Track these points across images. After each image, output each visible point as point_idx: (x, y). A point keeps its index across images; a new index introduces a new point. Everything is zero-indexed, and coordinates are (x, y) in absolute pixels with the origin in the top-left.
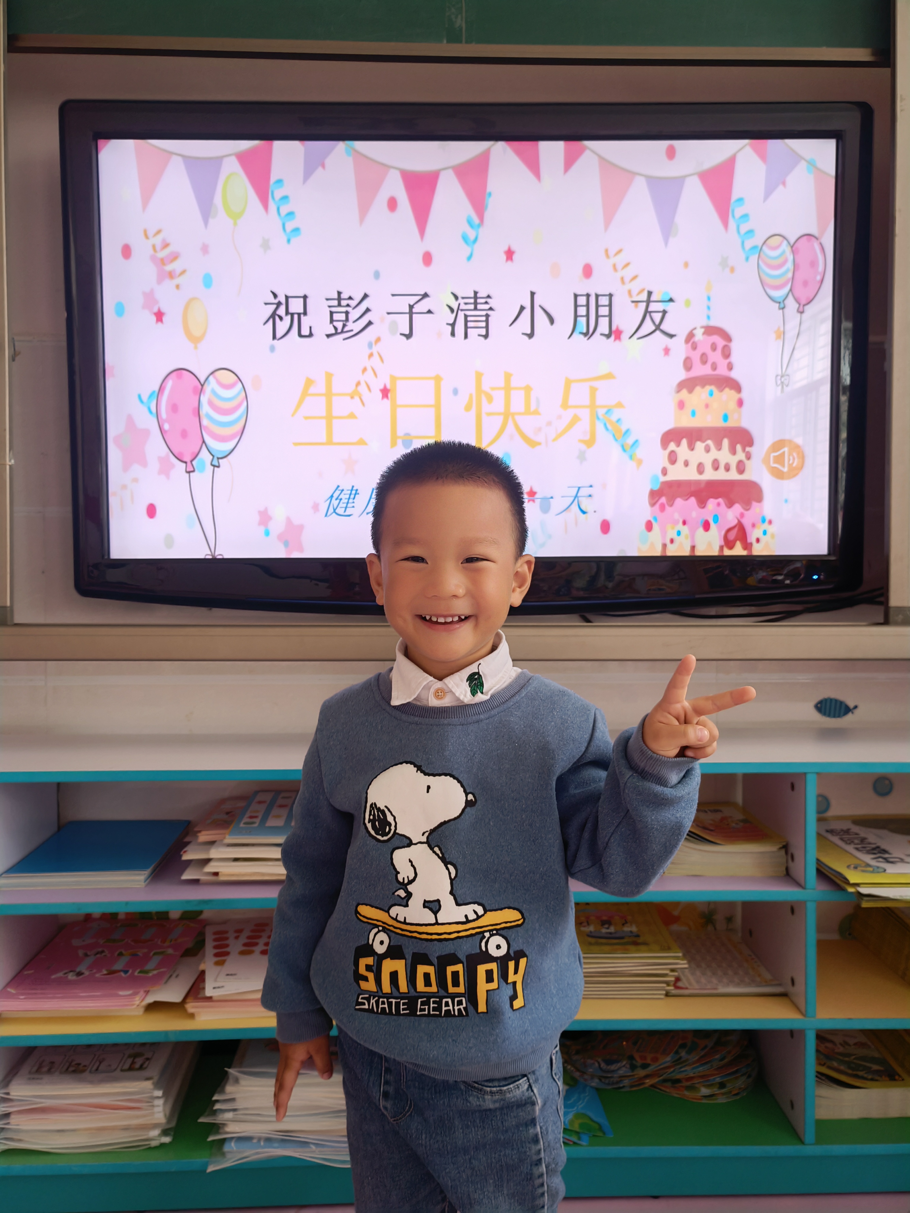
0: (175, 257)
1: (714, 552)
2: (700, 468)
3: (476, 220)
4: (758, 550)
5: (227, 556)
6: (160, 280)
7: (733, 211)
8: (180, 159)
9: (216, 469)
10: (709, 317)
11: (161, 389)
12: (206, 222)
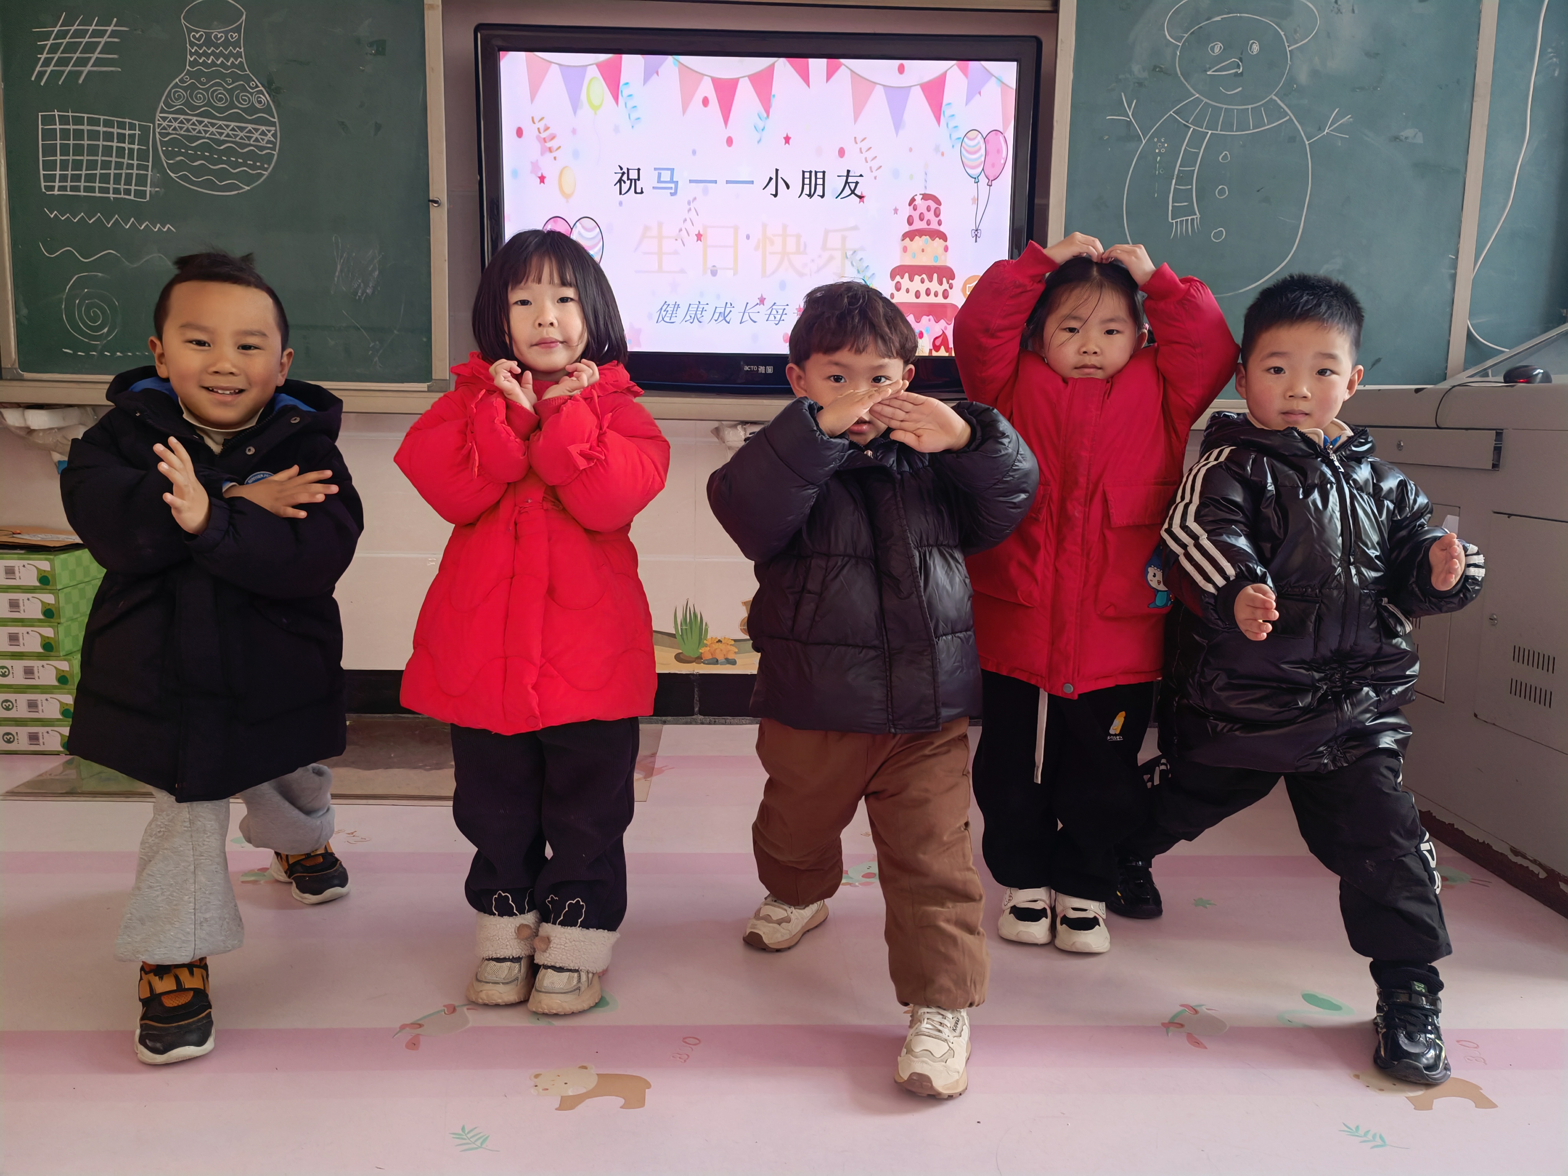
0: (553, 137)
1: (926, 354)
2: (917, 294)
3: (764, 115)
6: (542, 154)
7: (944, 112)
8: (557, 66)
10: (926, 187)
12: (575, 112)
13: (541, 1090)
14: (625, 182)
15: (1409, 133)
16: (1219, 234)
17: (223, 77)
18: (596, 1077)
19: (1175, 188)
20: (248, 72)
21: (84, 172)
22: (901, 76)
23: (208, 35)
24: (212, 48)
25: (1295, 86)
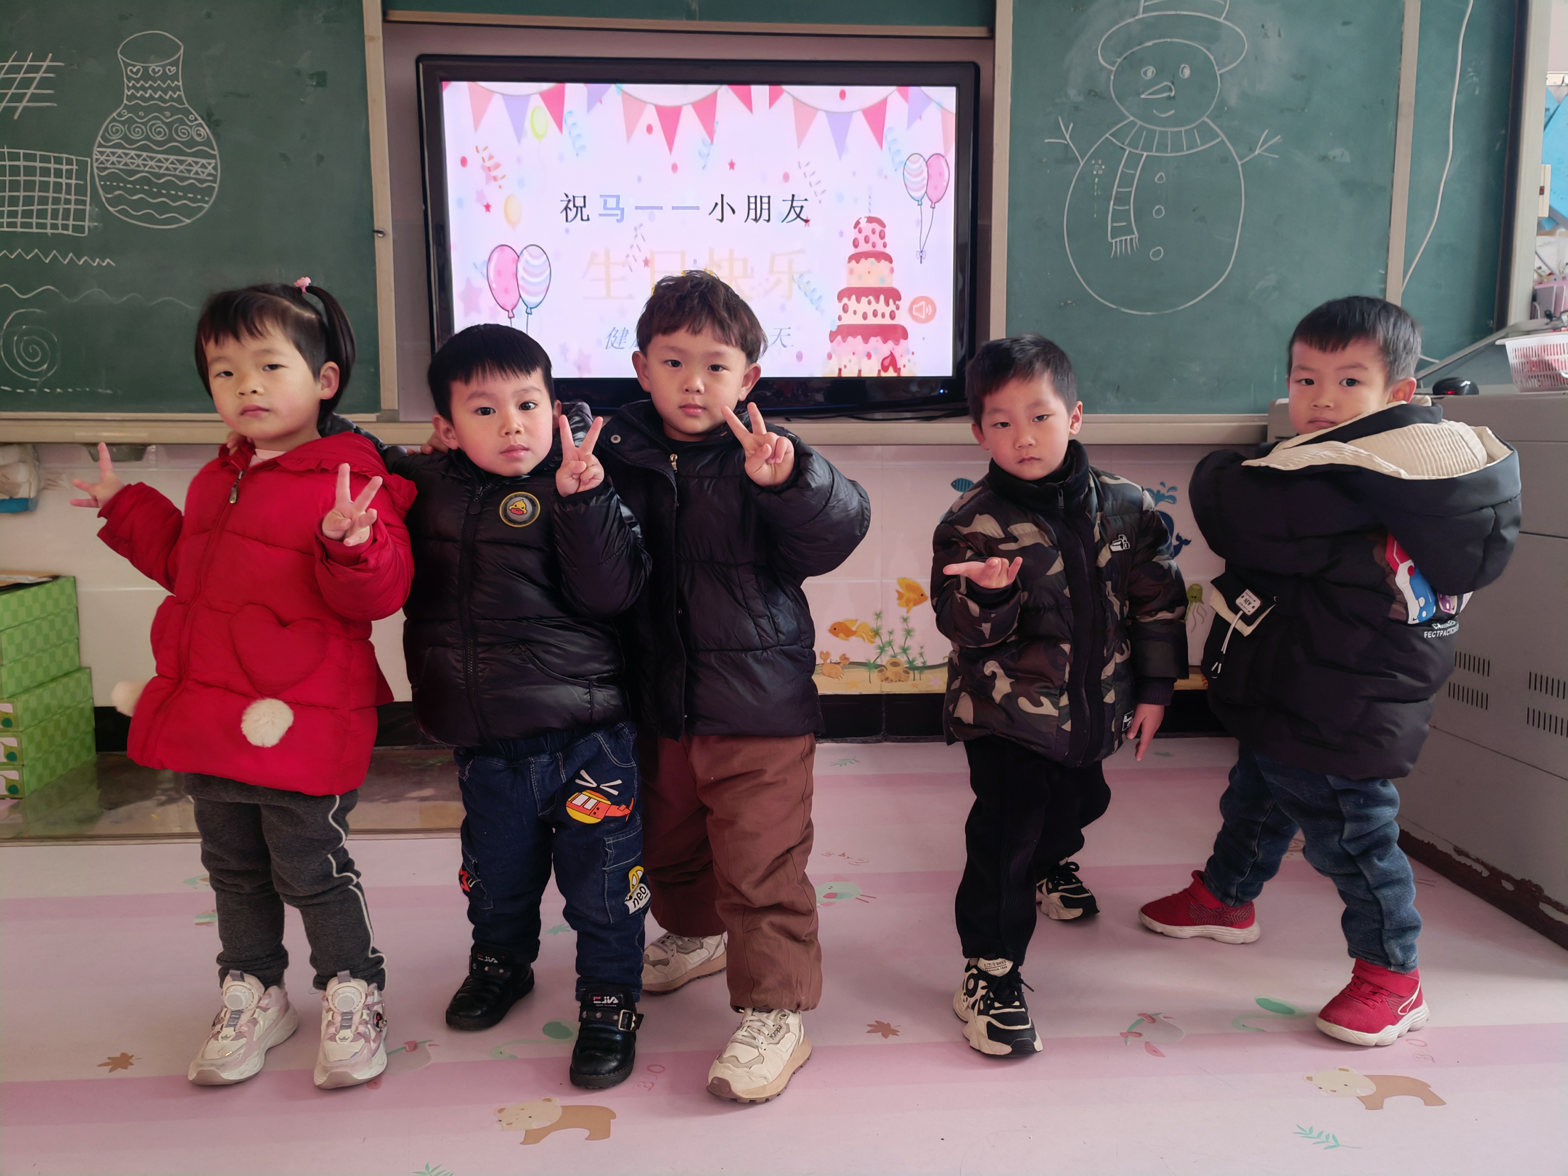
0: (497, 166)
1: (875, 374)
2: (865, 316)
3: (708, 141)
4: (904, 373)
6: (487, 182)
7: (886, 136)
8: (500, 96)
9: (529, 316)
10: (870, 211)
11: (490, 259)
12: (519, 141)
13: (505, 1125)
14: (570, 209)
15: (1336, 152)
16: (1157, 253)
17: (161, 110)
18: (561, 1109)
19: (1113, 209)
20: (187, 105)
21: (20, 208)
22: (843, 101)
23: (146, 69)
24: (150, 82)
25: (1226, 108)
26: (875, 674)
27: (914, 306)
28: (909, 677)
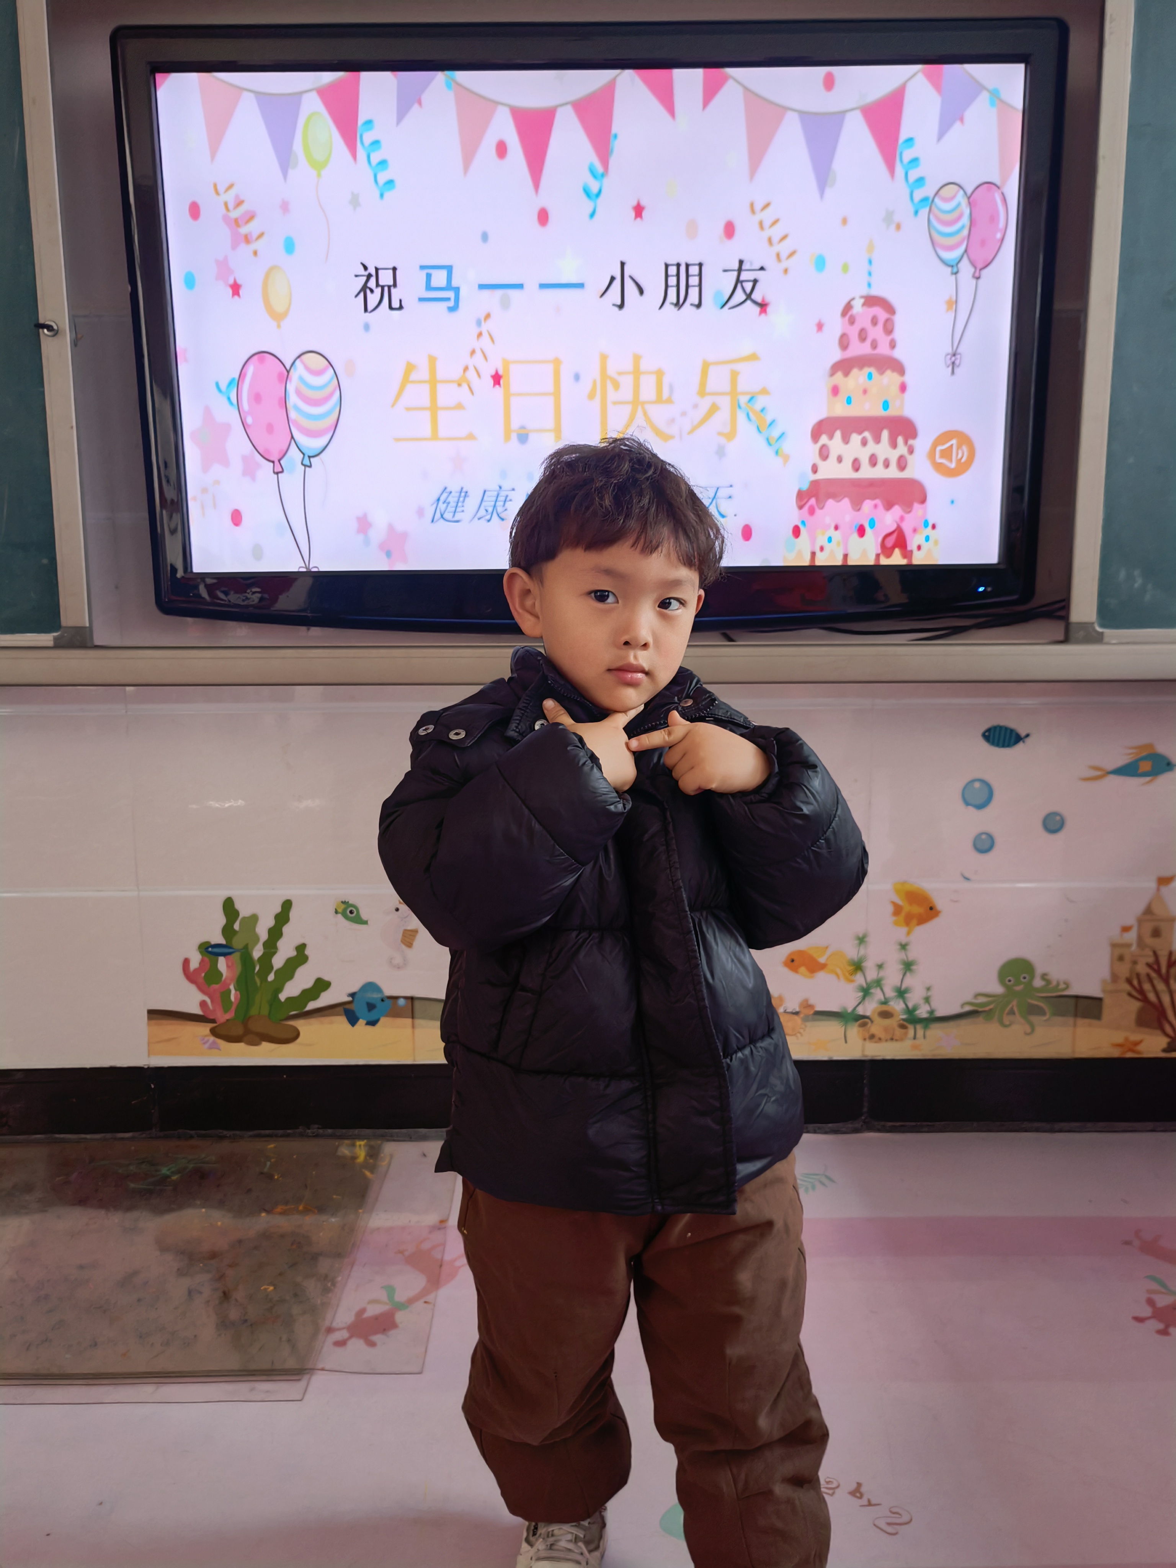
0: (250, 217)
1: (870, 561)
2: (856, 465)
3: (599, 168)
4: (919, 559)
5: (323, 568)
6: (234, 246)
7: (901, 154)
8: (252, 95)
9: (307, 469)
10: (869, 285)
11: (242, 375)
12: (285, 174)
14: (372, 291)
22: (828, 93)
26: (854, 1031)
27: (939, 448)
28: (906, 1034)
